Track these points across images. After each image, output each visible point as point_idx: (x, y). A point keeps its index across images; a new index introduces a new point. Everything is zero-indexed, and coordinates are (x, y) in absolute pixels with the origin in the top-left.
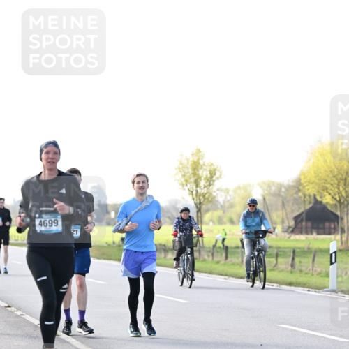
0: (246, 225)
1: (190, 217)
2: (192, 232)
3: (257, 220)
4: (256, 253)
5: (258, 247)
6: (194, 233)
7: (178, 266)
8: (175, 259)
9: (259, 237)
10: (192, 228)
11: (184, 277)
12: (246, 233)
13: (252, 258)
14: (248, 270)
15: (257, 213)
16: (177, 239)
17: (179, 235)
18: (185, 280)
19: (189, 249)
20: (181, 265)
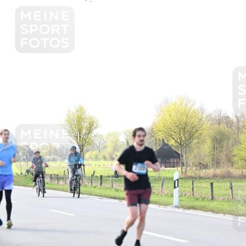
0: (70, 160)
1: (40, 156)
2: (42, 164)
3: (77, 158)
4: (75, 177)
5: (76, 173)
6: (43, 165)
7: (36, 185)
8: (34, 181)
9: (77, 168)
10: (42, 162)
11: (40, 190)
12: (69, 165)
13: (74, 180)
14: (71, 186)
15: (76, 153)
16: (34, 170)
17: (34, 168)
18: (40, 192)
19: (41, 175)
20: (37, 184)
